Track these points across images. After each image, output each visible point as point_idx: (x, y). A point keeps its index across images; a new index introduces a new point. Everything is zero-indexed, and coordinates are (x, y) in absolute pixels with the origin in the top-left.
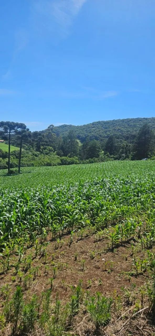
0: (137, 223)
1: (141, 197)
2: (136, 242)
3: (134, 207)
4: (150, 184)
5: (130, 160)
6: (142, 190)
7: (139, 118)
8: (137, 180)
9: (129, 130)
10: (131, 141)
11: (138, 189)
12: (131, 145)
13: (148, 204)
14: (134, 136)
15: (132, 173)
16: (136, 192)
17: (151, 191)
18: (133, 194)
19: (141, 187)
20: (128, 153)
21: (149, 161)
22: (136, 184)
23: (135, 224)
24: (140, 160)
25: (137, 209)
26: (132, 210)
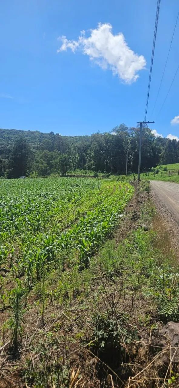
0: (8, 250)
1: (15, 220)
2: (7, 272)
3: (7, 233)
4: (26, 204)
5: (5, 179)
6: (17, 212)
7: (14, 130)
8: (12, 201)
9: (4, 143)
10: (6, 156)
11: (12, 212)
12: (6, 161)
13: (23, 227)
14: (9, 151)
15: (8, 194)
16: (10, 215)
17: (27, 213)
18: (6, 218)
19: (16, 209)
20: (3, 170)
21: (27, 179)
22: (10, 206)
23: (6, 252)
24: (17, 178)
25: (11, 234)
26: (5, 236)
